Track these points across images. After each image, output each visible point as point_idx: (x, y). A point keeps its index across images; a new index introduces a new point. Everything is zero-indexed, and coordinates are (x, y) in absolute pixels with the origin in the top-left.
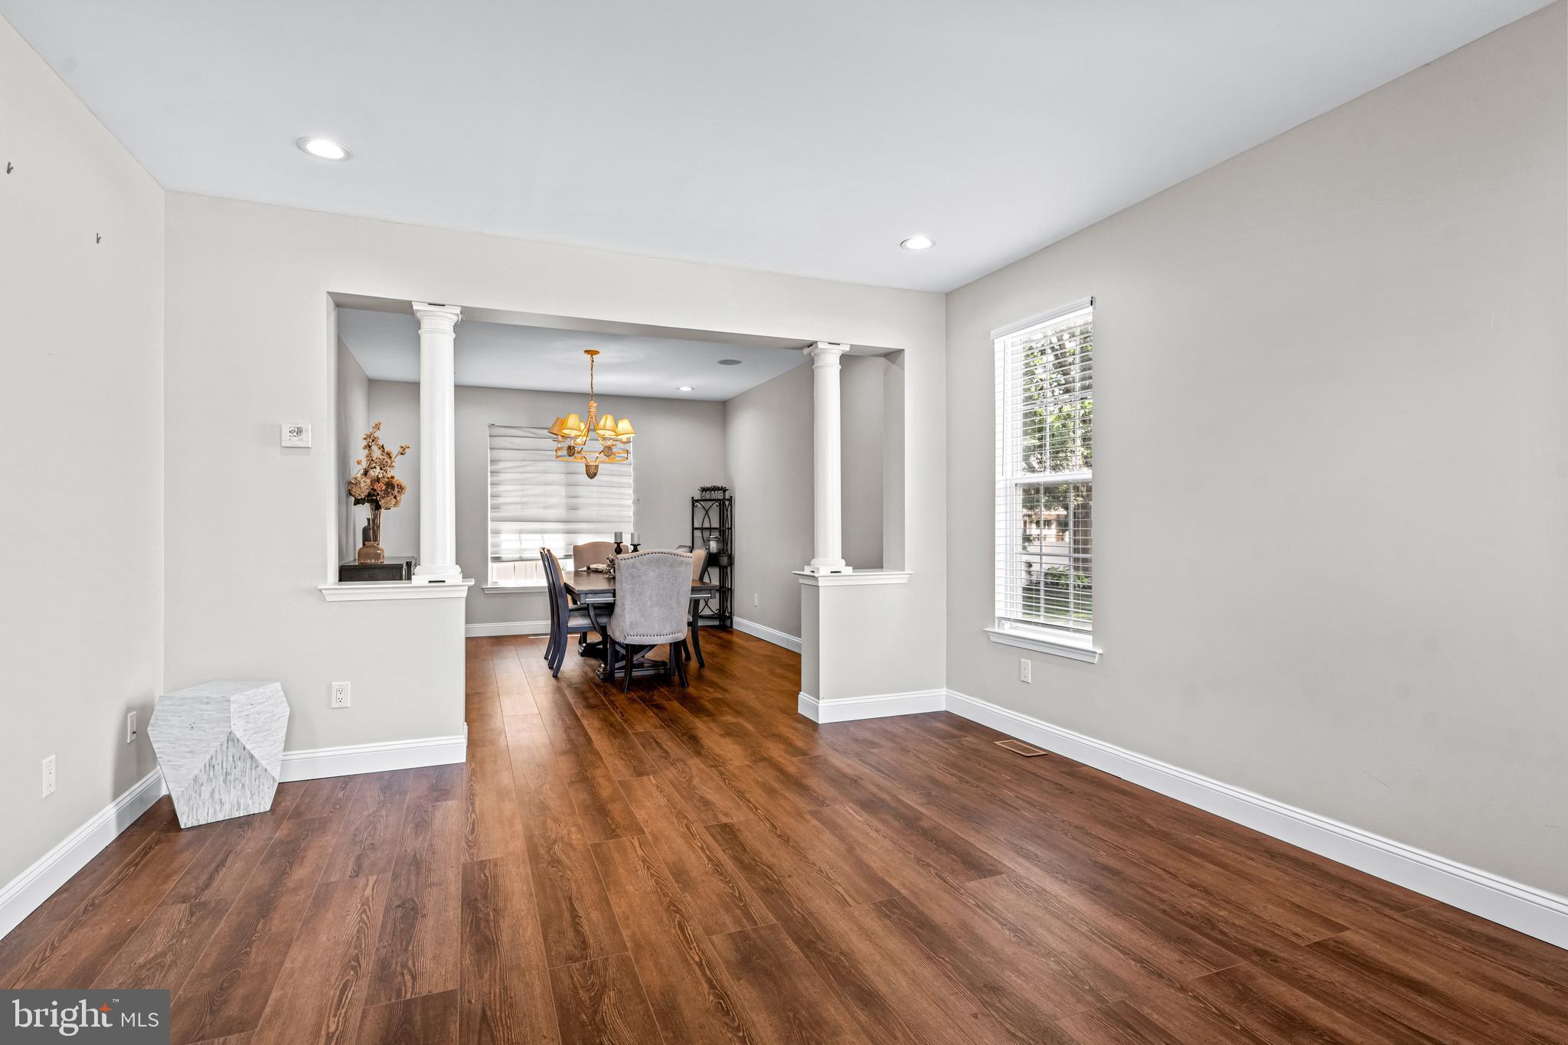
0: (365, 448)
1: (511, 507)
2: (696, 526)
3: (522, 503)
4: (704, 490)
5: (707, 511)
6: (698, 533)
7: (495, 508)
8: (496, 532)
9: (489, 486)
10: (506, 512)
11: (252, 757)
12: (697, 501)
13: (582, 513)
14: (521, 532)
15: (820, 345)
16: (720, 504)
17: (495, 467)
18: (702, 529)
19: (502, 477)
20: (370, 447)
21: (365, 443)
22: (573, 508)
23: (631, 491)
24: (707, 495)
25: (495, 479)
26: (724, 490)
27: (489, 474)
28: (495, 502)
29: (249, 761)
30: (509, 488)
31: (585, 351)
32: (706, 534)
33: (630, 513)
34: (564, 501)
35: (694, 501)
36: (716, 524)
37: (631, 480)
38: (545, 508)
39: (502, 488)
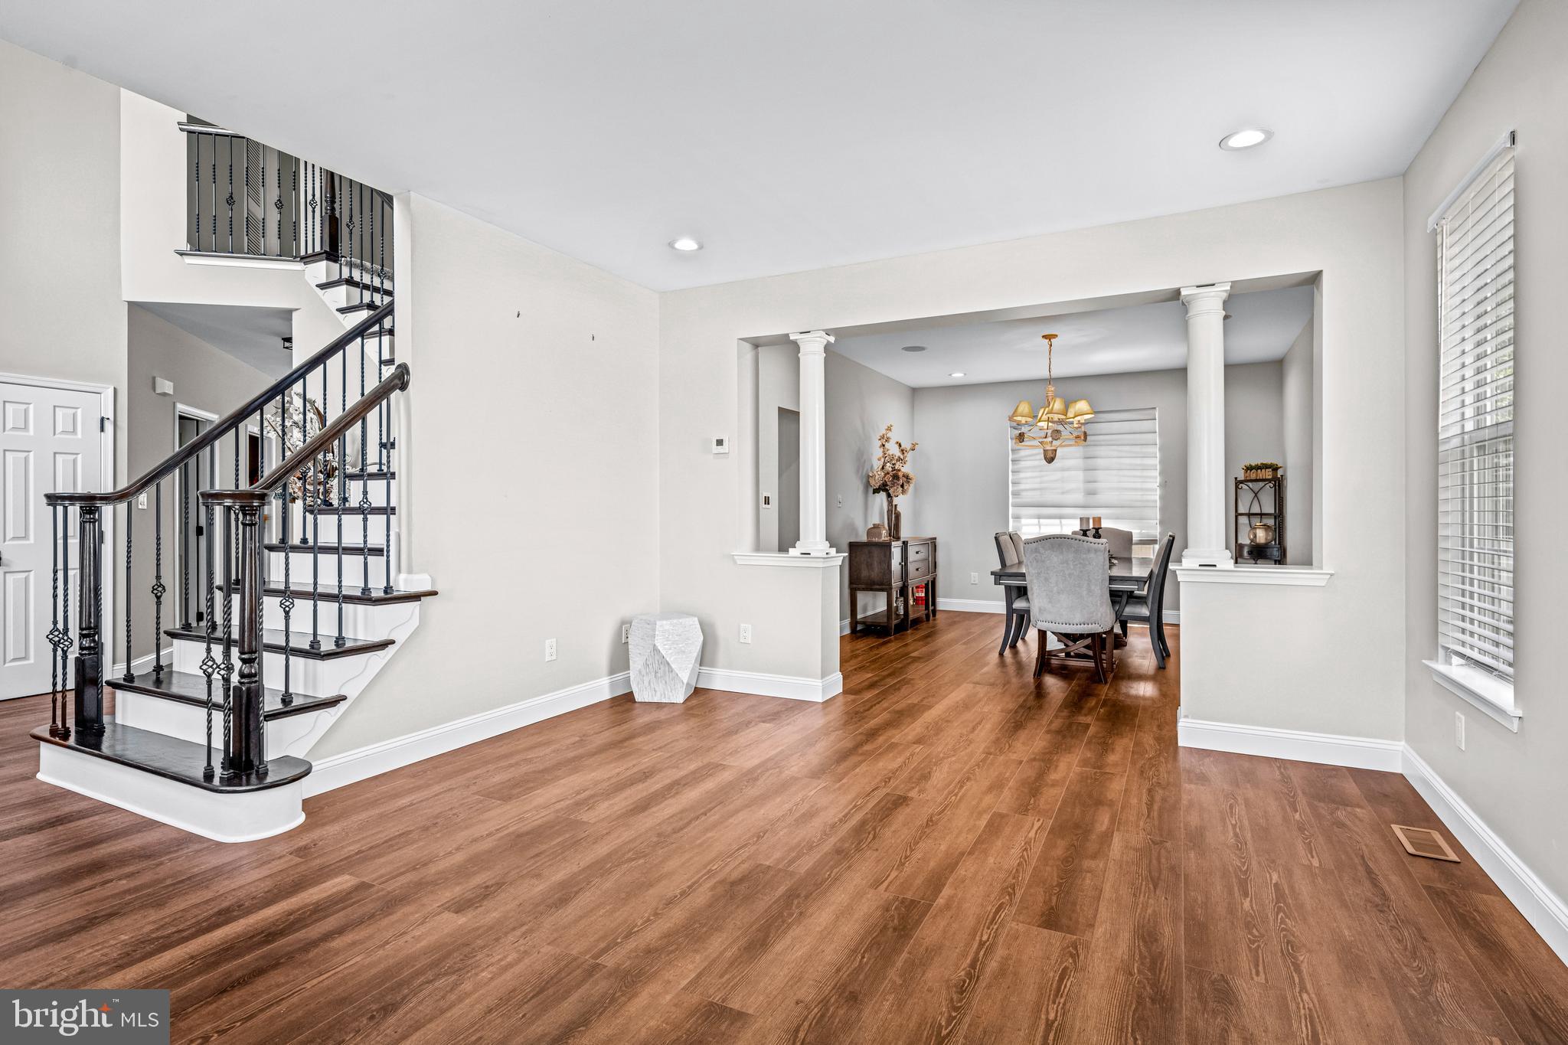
0: (880, 447)
1: (1030, 493)
2: (1241, 510)
3: (1040, 489)
4: (1249, 468)
5: (1256, 495)
6: (1243, 520)
7: (1016, 494)
8: (1017, 517)
9: (1010, 473)
10: (1027, 497)
11: (668, 664)
12: (1242, 482)
13: (1101, 498)
14: (1039, 517)
15: (1184, 292)
16: (1275, 485)
17: (1016, 456)
18: (1249, 515)
19: (1023, 464)
20: (884, 446)
21: (880, 443)
22: (1091, 493)
23: (1157, 473)
24: (1253, 475)
25: (1016, 467)
26: (1275, 468)
27: (1010, 462)
28: (1016, 488)
29: (667, 665)
30: (1029, 474)
31: (1043, 337)
32: (1256, 522)
33: (1156, 496)
34: (1081, 485)
35: (1238, 483)
36: (1269, 508)
37: (1156, 461)
38: (1063, 493)
39: (1022, 475)
